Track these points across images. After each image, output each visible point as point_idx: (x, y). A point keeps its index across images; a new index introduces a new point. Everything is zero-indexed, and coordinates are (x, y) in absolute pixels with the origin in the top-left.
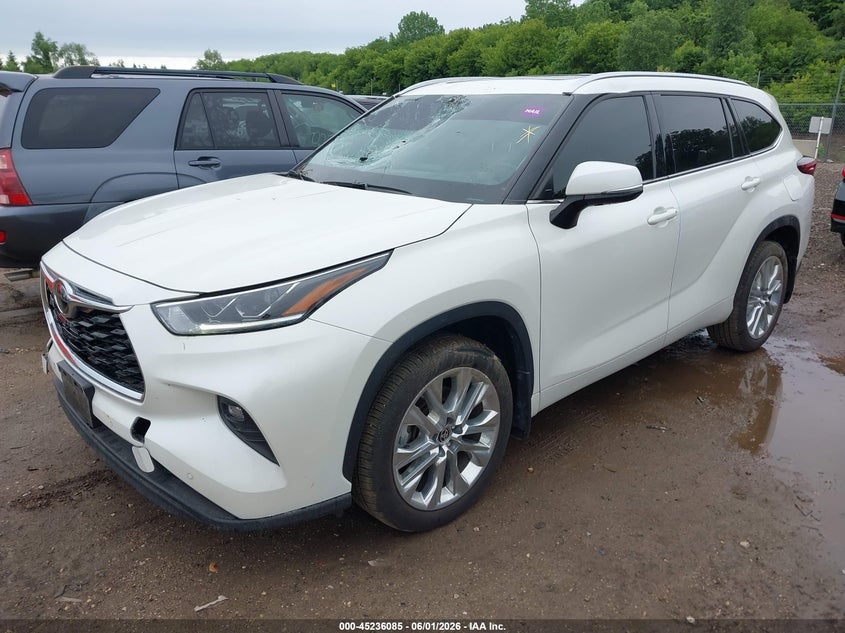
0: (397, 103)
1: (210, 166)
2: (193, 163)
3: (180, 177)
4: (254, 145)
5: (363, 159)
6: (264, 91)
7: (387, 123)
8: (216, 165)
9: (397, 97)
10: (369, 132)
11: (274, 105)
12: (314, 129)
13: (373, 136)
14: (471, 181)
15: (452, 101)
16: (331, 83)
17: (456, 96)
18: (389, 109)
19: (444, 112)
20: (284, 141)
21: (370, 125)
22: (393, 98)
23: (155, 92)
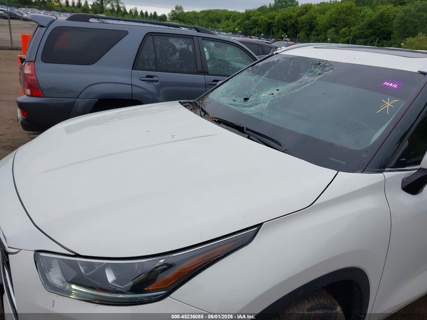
0: (276, 59)
1: (152, 81)
2: (143, 79)
3: (133, 87)
4: (181, 70)
5: (246, 99)
6: (191, 37)
7: (267, 73)
8: (156, 81)
9: (276, 54)
10: (253, 78)
11: (197, 46)
12: (220, 60)
13: (256, 82)
14: (334, 142)
15: (319, 64)
16: (235, 27)
17: (323, 61)
18: (269, 63)
19: (311, 72)
20: (200, 69)
21: (254, 73)
22: (273, 55)
23: (126, 33)
